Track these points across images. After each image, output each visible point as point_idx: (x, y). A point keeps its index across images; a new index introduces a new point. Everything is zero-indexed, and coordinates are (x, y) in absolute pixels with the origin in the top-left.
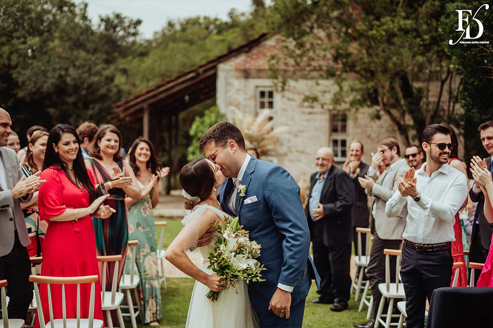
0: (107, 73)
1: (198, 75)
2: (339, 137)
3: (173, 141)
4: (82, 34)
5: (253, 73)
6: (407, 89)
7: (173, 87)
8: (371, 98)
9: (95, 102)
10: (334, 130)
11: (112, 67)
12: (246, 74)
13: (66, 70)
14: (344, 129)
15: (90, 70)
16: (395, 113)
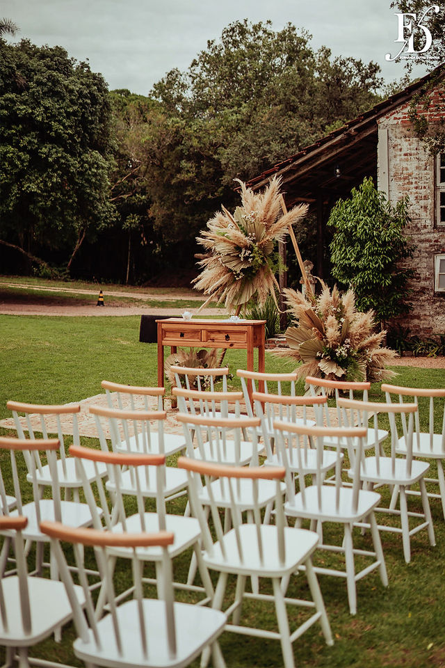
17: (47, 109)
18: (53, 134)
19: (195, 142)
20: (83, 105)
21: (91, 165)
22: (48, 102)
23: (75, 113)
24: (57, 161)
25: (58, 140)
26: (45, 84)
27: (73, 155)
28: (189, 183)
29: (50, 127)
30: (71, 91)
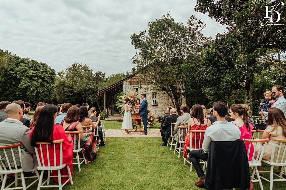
0: (96, 86)
1: (118, 84)
2: (155, 99)
3: (113, 102)
4: (90, 77)
5: (132, 83)
6: (171, 86)
7: (112, 87)
8: (162, 89)
9: (93, 93)
10: (153, 97)
11: (98, 85)
12: (131, 84)
13: (86, 85)
14: (156, 97)
15: (92, 85)
16: (169, 93)
17: (44, 75)
18: (45, 80)
19: (68, 84)
20: (52, 75)
21: (53, 87)
22: (44, 73)
23: (50, 76)
24: (46, 85)
25: (46, 81)
26: (44, 70)
27: (49, 84)
28: (67, 92)
29: (45, 79)
30: (49, 72)
